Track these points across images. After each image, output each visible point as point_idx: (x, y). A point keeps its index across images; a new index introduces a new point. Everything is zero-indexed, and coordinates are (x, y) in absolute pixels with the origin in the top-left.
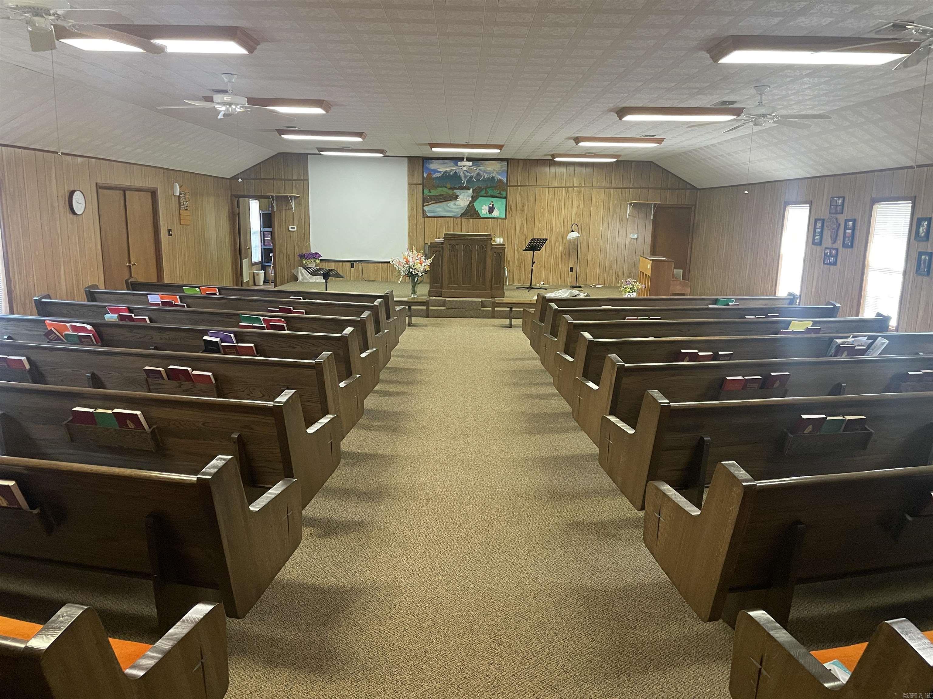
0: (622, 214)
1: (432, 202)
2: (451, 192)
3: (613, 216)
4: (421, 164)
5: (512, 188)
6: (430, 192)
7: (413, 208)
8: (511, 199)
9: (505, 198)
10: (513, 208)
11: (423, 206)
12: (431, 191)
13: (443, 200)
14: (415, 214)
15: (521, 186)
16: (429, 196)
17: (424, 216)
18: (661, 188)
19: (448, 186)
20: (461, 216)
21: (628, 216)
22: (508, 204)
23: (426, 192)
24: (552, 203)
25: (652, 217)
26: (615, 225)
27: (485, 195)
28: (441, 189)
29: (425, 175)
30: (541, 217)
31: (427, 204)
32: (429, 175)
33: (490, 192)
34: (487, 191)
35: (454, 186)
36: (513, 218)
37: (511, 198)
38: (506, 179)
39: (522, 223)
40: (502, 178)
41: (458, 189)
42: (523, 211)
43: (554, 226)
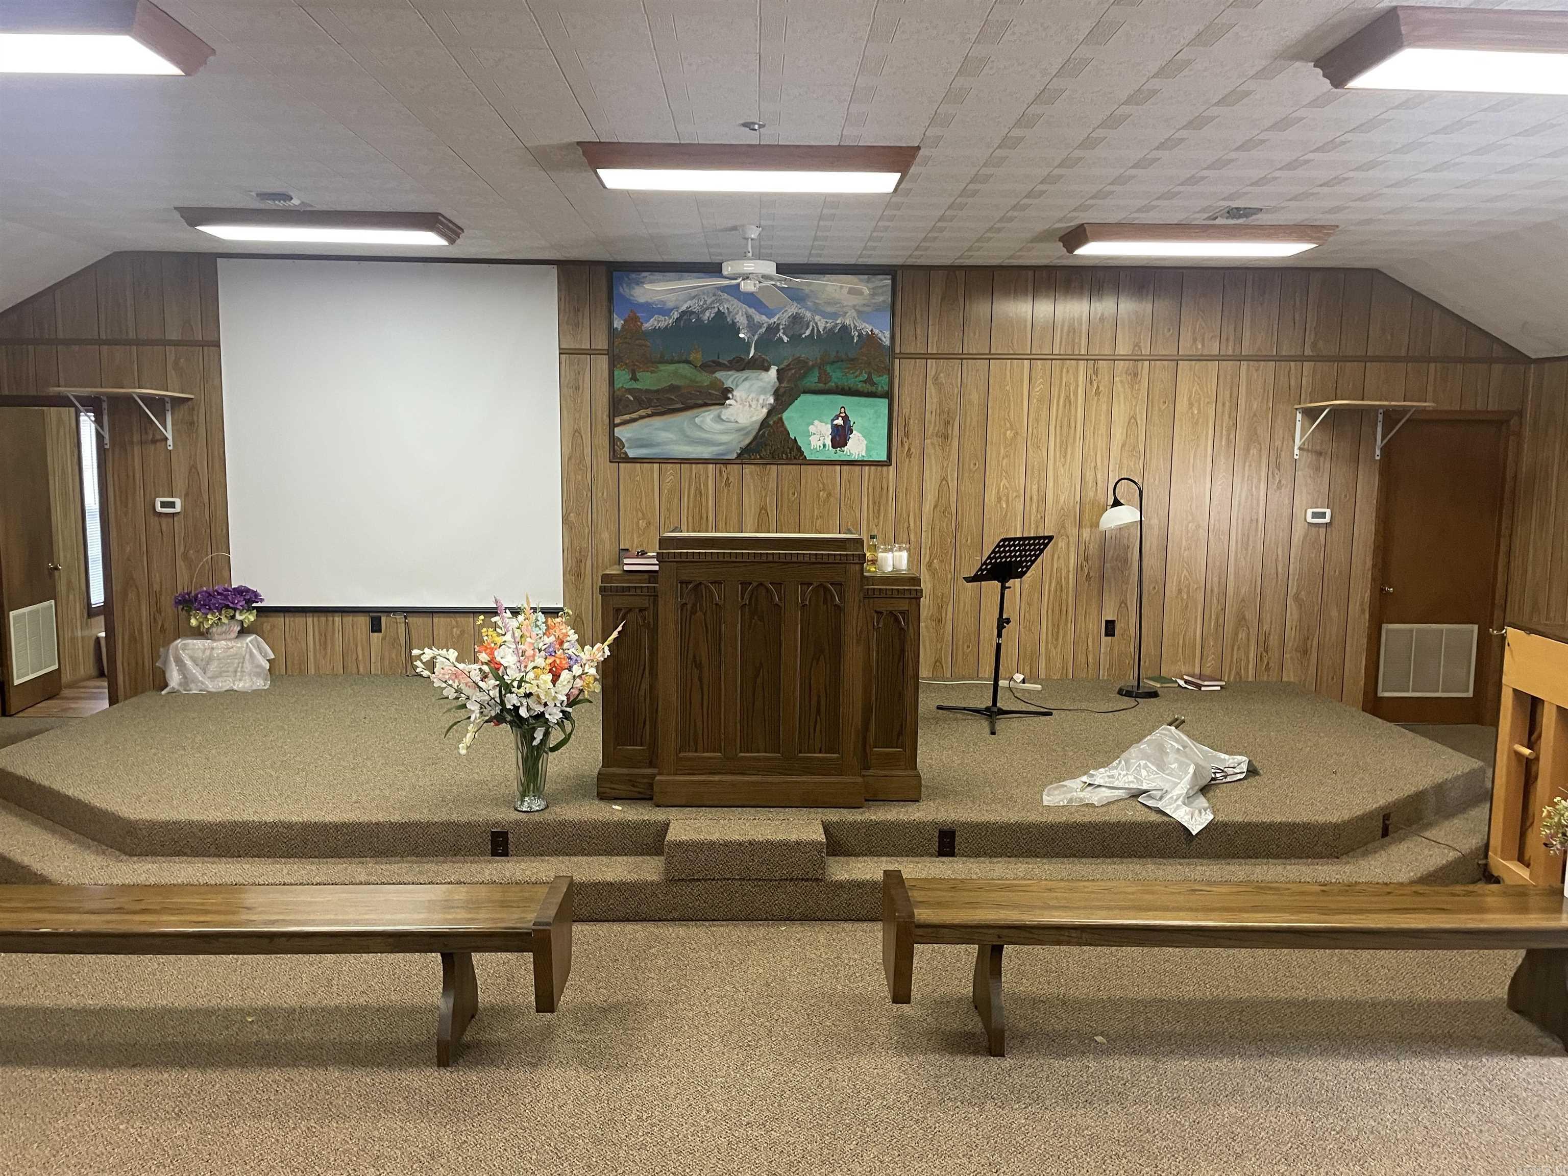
0: (1278, 443)
1: (642, 412)
2: (704, 379)
3: (1247, 449)
4: (604, 283)
5: (909, 364)
6: (634, 379)
7: (577, 432)
8: (906, 400)
9: (888, 395)
10: (914, 427)
11: (613, 426)
12: (638, 375)
13: (679, 406)
14: (587, 450)
15: (937, 357)
16: (629, 391)
17: (617, 455)
18: (1407, 359)
19: (697, 357)
20: (739, 456)
21: (1296, 451)
22: (895, 414)
23: (623, 378)
24: (1045, 411)
25: (1378, 452)
26: (1255, 481)
27: (821, 386)
28: (672, 367)
29: (618, 324)
30: (1007, 456)
31: (627, 417)
32: (632, 320)
33: (837, 376)
34: (827, 374)
35: (715, 358)
36: (915, 461)
37: (906, 395)
38: (887, 334)
39: (944, 479)
40: (876, 331)
41: (729, 368)
42: (946, 437)
43: (1050, 484)
